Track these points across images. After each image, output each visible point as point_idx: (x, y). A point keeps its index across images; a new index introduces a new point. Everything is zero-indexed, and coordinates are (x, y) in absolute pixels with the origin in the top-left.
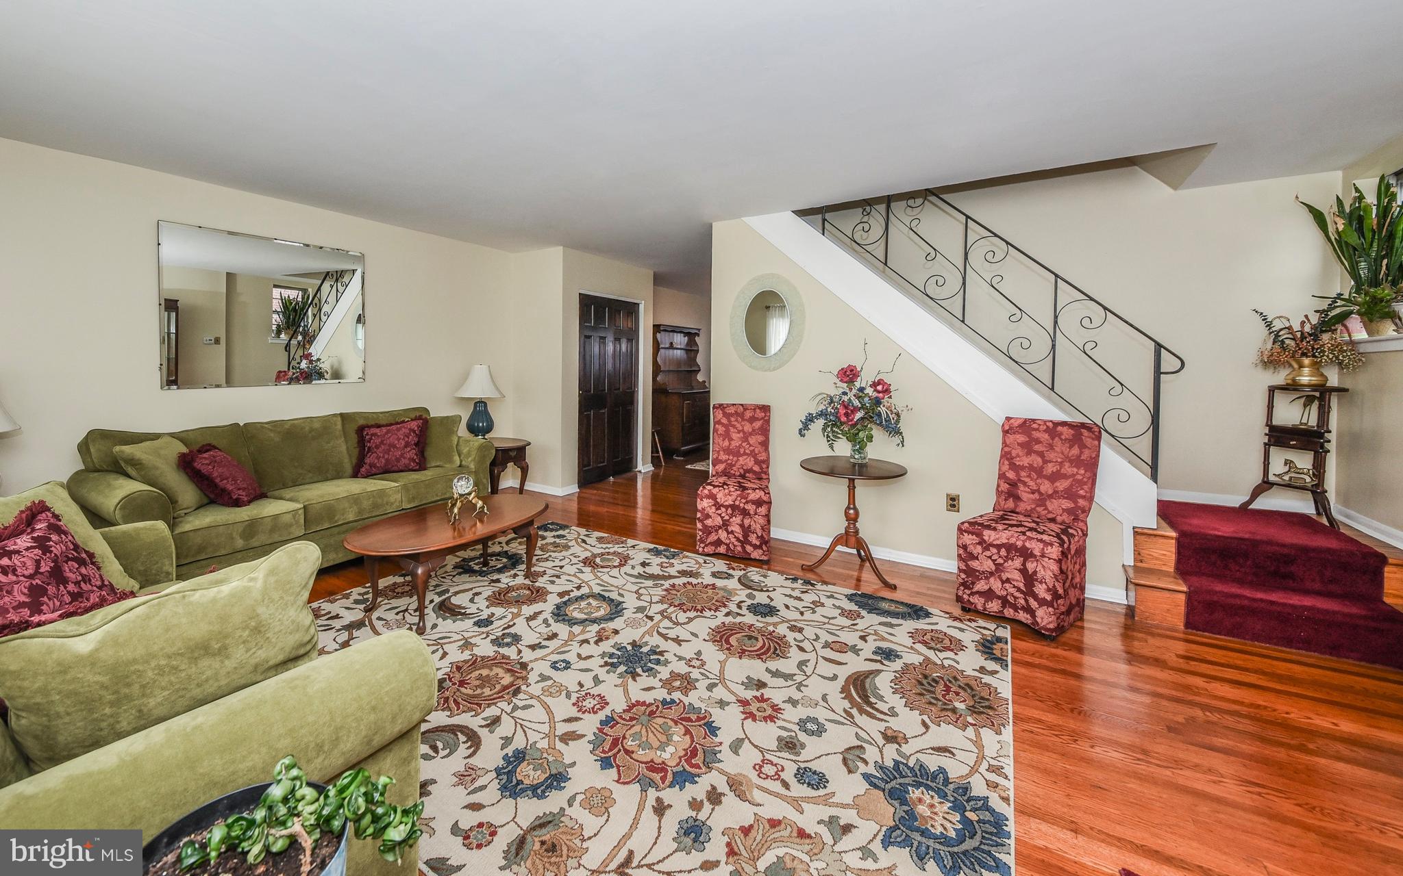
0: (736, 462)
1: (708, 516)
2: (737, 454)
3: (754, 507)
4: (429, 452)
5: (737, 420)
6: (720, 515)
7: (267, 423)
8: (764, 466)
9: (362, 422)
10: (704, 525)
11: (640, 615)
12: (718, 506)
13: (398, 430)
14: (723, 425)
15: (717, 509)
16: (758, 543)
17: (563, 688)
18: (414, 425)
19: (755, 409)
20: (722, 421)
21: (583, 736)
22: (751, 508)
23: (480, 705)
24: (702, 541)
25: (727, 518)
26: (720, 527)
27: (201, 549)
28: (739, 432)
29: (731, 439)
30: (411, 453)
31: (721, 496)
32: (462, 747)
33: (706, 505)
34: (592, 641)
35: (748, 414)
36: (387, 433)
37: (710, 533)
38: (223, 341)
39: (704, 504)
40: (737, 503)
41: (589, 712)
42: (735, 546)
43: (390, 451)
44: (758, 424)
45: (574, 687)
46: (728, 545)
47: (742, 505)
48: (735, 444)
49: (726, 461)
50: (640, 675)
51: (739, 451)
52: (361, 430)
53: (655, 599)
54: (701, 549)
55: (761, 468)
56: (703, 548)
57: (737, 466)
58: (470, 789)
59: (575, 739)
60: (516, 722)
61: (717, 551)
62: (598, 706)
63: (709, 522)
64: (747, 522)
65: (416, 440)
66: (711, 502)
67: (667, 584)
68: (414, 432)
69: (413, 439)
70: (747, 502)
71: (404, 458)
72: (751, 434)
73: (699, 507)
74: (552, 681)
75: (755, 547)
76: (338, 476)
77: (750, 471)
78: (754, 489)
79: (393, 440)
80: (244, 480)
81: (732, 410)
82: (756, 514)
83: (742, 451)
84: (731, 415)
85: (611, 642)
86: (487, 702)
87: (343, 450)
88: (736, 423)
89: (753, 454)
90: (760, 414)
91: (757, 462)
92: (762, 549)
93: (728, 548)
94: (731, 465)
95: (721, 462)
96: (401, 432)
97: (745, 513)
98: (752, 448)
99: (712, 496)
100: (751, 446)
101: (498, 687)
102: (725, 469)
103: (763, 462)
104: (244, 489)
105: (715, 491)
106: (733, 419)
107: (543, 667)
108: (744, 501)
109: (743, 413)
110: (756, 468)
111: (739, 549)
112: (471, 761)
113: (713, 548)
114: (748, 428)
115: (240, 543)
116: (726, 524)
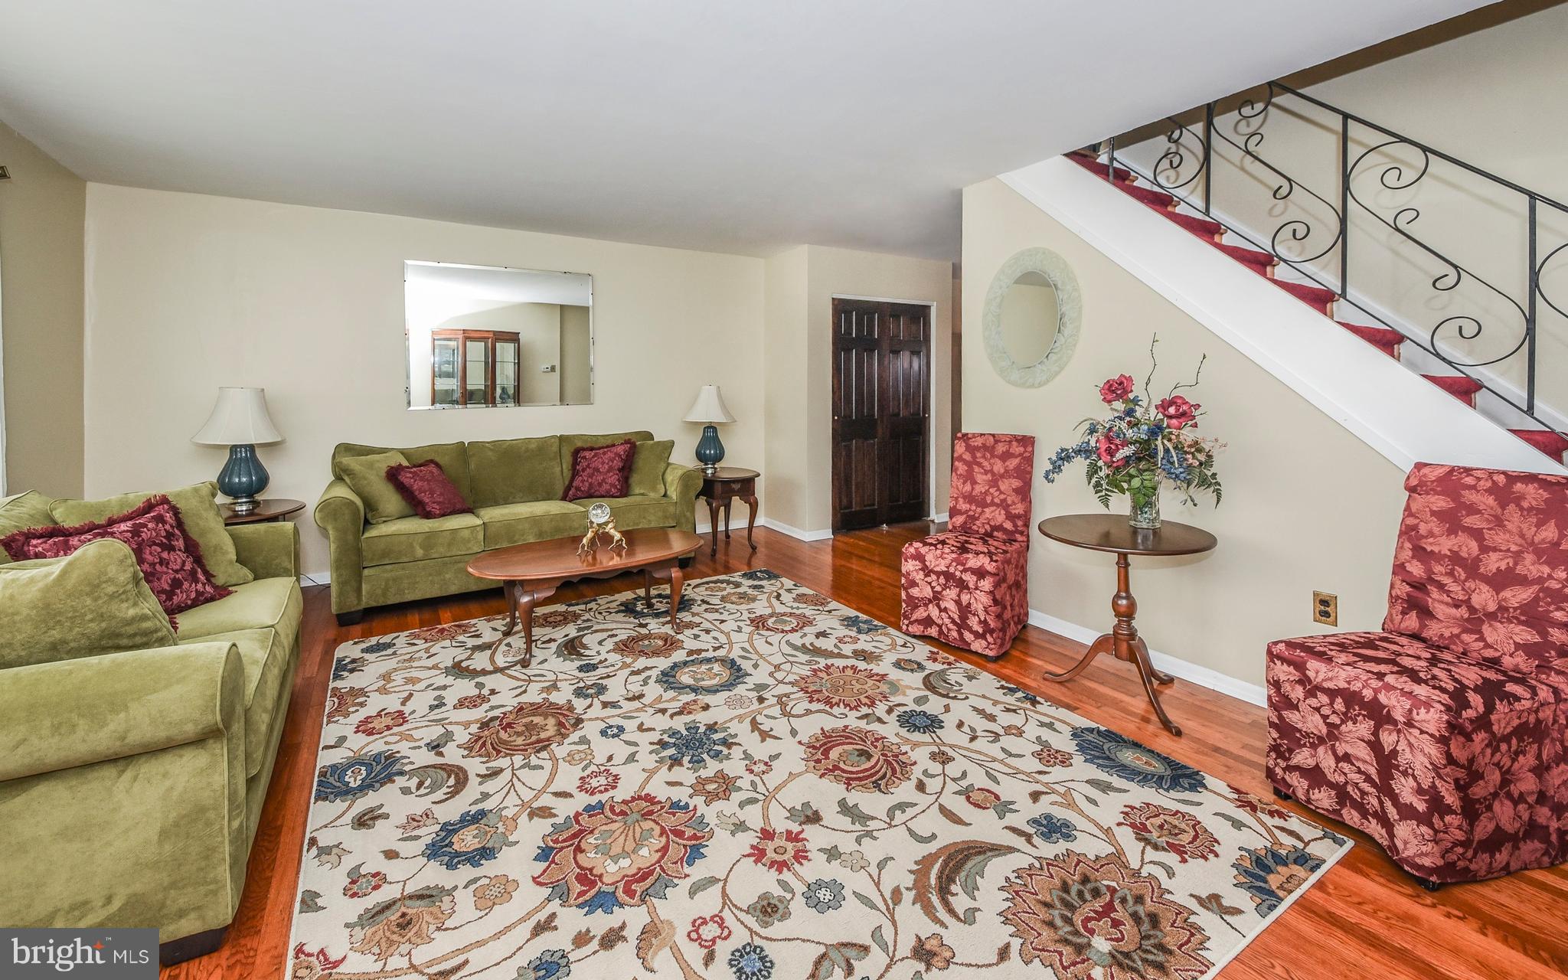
0: (981, 514)
1: (913, 584)
2: (983, 504)
3: (975, 578)
4: (635, 479)
5: (984, 457)
6: (930, 583)
7: (488, 443)
8: (1020, 523)
9: (579, 444)
10: (908, 593)
11: (755, 694)
12: (927, 571)
13: (604, 453)
14: (965, 462)
15: (926, 575)
16: (980, 631)
17: (590, 757)
18: (620, 450)
19: (1010, 442)
20: (964, 457)
21: (555, 816)
22: (969, 579)
23: (498, 752)
24: (906, 617)
25: (938, 589)
26: (930, 601)
27: (385, 554)
28: (986, 473)
29: (974, 483)
30: (613, 479)
31: (931, 557)
32: (445, 790)
33: (912, 568)
34: (670, 712)
35: (1001, 448)
36: (593, 457)
37: (917, 607)
38: (558, 369)
39: (909, 566)
40: (952, 570)
41: (587, 792)
42: (949, 630)
43: (593, 474)
44: (1013, 463)
45: (600, 758)
46: (940, 626)
47: (958, 574)
48: (979, 489)
49: (966, 512)
50: (682, 765)
51: (984, 499)
52: (576, 452)
53: (791, 678)
54: (904, 627)
55: (1015, 525)
56: (907, 626)
57: (982, 520)
58: (405, 835)
59: (544, 817)
60: (511, 780)
61: (926, 633)
62: (602, 788)
63: (915, 592)
64: (965, 598)
65: (621, 465)
66: (918, 564)
67: (822, 662)
68: (620, 456)
69: (618, 464)
70: (965, 570)
71: (606, 483)
72: (1002, 476)
73: (904, 570)
74: (587, 746)
75: (977, 635)
76: (548, 497)
77: (1000, 528)
78: (977, 553)
79: (596, 463)
80: (441, 494)
81: (979, 442)
82: (977, 588)
83: (989, 499)
84: (977, 448)
85: (688, 718)
86: (508, 752)
87: (560, 471)
88: (982, 460)
89: (1004, 505)
90: (1017, 449)
91: (1010, 517)
92: (986, 640)
93: (941, 632)
94: (974, 519)
95: (960, 513)
96: (606, 456)
97: (962, 585)
98: (1002, 497)
99: (919, 557)
100: (1001, 493)
101: (534, 738)
102: (965, 523)
103: (1019, 516)
104: (439, 503)
105: (924, 550)
106: (979, 455)
107: (591, 730)
108: (960, 568)
109: (993, 447)
110: (1008, 525)
111: (955, 634)
112: (435, 808)
113: (922, 628)
114: (999, 467)
115: (420, 552)
116: (937, 598)
